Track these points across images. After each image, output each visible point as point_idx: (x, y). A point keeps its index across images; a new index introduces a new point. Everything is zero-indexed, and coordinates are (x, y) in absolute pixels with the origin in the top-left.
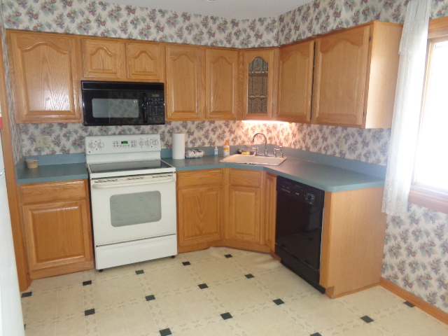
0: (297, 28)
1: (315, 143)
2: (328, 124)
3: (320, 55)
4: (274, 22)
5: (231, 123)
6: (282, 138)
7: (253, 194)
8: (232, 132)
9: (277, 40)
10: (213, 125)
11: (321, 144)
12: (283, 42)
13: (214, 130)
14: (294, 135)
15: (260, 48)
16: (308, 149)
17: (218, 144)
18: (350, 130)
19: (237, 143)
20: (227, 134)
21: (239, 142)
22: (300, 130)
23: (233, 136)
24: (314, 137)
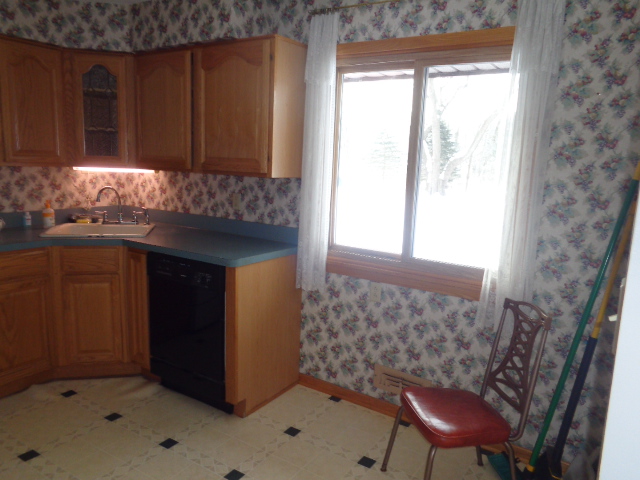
0: (163, 29)
1: (197, 202)
2: (215, 173)
3: (202, 73)
4: (123, 12)
5: (53, 172)
6: (143, 195)
7: (106, 285)
8: (55, 186)
9: (130, 42)
10: (17, 175)
11: (207, 203)
12: (141, 47)
13: (21, 184)
14: (163, 191)
15: (102, 52)
16: (186, 210)
17: (31, 206)
18: (249, 181)
19: (66, 205)
20: (47, 190)
21: (68, 203)
22: (172, 182)
23: (58, 193)
24: (195, 192)
